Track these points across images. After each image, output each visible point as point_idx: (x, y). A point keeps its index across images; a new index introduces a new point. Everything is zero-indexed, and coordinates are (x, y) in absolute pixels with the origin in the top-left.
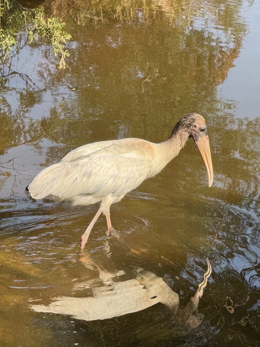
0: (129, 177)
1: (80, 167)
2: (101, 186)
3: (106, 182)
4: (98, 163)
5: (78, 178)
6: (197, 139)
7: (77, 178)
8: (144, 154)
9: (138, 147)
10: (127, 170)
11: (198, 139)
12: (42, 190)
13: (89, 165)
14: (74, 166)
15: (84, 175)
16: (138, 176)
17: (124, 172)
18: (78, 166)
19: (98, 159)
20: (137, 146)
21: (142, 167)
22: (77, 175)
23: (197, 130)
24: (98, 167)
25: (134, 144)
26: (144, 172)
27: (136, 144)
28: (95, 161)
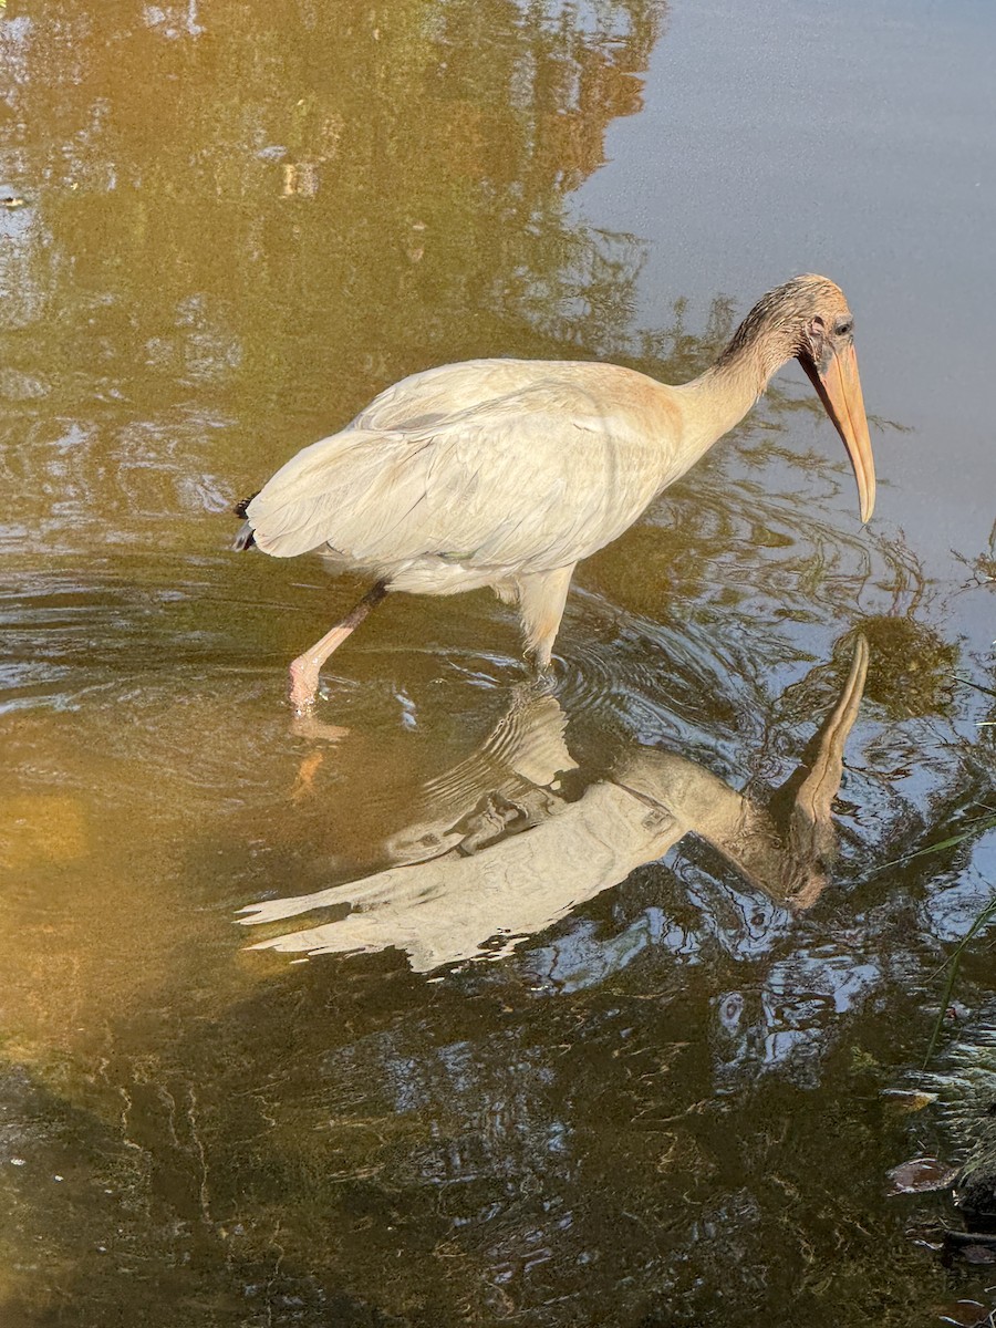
0: (596, 505)
1: (440, 453)
2: (501, 530)
3: (520, 518)
4: (504, 445)
5: (429, 496)
6: (825, 363)
7: (425, 494)
8: (651, 430)
9: (634, 402)
10: (593, 483)
11: (829, 363)
12: (302, 522)
13: (473, 451)
14: (417, 447)
15: (451, 488)
16: (625, 506)
17: (582, 489)
18: (431, 449)
19: (504, 431)
20: (628, 396)
21: (642, 473)
22: (429, 483)
23: (827, 331)
24: (502, 463)
25: (619, 389)
26: (643, 490)
27: (626, 389)
28: (495, 438)
